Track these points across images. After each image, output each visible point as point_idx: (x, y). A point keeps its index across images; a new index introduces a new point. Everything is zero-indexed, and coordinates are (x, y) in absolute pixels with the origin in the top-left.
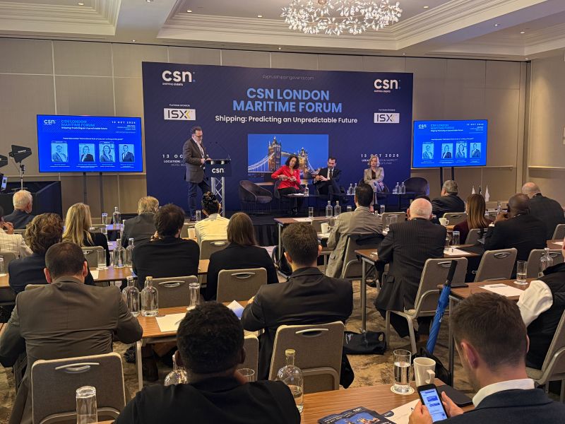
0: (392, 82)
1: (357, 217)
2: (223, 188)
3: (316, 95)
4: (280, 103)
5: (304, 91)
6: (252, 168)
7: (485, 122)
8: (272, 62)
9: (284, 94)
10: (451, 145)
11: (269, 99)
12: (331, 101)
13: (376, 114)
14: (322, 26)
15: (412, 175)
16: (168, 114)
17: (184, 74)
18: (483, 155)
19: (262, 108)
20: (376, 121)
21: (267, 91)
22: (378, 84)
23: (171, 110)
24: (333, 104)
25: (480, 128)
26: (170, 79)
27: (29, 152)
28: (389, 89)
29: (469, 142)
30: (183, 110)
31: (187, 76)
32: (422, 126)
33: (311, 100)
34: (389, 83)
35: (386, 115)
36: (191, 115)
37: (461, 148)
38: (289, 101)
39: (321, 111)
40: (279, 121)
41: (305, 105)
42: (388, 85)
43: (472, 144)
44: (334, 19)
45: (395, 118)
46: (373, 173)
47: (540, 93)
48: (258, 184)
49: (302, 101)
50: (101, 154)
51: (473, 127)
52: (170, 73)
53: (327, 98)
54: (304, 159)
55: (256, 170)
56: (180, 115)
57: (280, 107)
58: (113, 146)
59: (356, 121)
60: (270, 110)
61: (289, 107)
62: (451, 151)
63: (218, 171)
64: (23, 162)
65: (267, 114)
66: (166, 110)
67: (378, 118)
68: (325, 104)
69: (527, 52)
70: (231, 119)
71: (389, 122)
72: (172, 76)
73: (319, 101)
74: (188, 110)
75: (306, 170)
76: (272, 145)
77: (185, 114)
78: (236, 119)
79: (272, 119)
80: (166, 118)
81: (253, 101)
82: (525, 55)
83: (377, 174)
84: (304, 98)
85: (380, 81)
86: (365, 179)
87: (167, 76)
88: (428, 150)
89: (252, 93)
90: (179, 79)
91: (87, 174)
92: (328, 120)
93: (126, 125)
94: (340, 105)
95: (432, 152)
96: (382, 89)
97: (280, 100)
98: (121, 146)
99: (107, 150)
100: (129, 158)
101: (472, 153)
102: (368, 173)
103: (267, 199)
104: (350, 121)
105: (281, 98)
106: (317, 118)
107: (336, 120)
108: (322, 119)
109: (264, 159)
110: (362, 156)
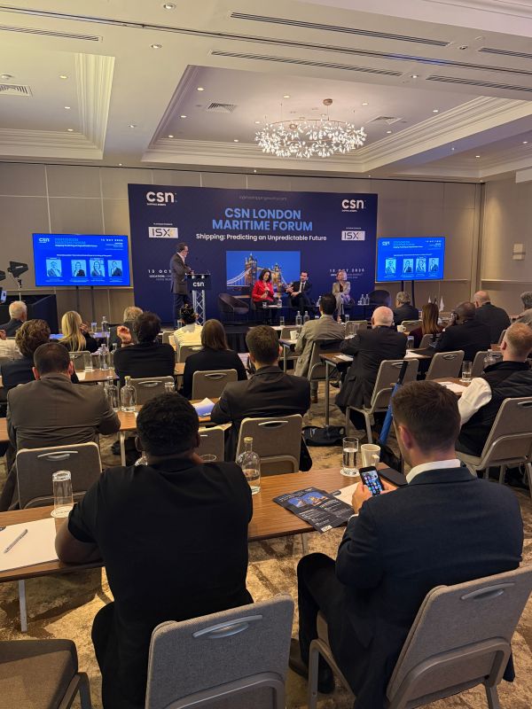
0: (358, 202)
1: (322, 324)
2: (203, 300)
3: (288, 214)
4: (256, 222)
5: (278, 211)
6: (230, 282)
7: (443, 239)
8: (248, 184)
9: (259, 214)
10: (411, 261)
11: (246, 218)
12: (302, 220)
13: (343, 232)
14: (293, 149)
15: (376, 288)
16: (153, 232)
17: (167, 195)
18: (440, 269)
19: (239, 226)
20: (343, 239)
21: (243, 210)
22: (346, 204)
23: (155, 228)
24: (305, 223)
25: (438, 244)
26: (154, 200)
27: (25, 268)
28: (356, 209)
29: (428, 258)
30: (167, 229)
31: (169, 197)
32: (386, 243)
33: (284, 219)
34: (356, 203)
35: (352, 233)
36: (173, 233)
37: (421, 264)
38: (264, 220)
39: (293, 229)
40: (255, 238)
41: (278, 224)
42: (355, 205)
43: (430, 260)
44: (304, 143)
45: (361, 236)
46: (341, 287)
47: (493, 213)
48: (236, 297)
49: (276, 220)
50: (92, 270)
51: (432, 243)
52: (153, 194)
53: (299, 217)
54: (277, 274)
55: (234, 284)
56: (164, 233)
57: (255, 226)
58: (102, 262)
59: (325, 238)
60: (247, 228)
61: (264, 226)
62: (411, 266)
63: (199, 284)
64: (21, 277)
65: (244, 232)
66: (150, 229)
67: (345, 236)
68: (296, 223)
69: (482, 174)
70: (211, 237)
71: (356, 239)
72: (156, 197)
73: (292, 220)
74: (171, 229)
75: (280, 284)
76: (248, 261)
77: (168, 233)
78: (215, 237)
79: (248, 237)
80: (151, 236)
81: (231, 220)
82: (480, 177)
83: (344, 288)
84: (278, 217)
85: (348, 201)
86: (334, 292)
87: (151, 197)
88: (391, 264)
89: (229, 213)
90: (163, 200)
91: (80, 288)
92: (299, 238)
93: (114, 242)
94: (311, 223)
95: (395, 267)
96: (349, 209)
97: (256, 219)
98: (110, 262)
99: (97, 265)
100: (117, 273)
101: (431, 267)
102: (336, 287)
103: (243, 310)
104: (319, 239)
105: (257, 217)
106: (289, 235)
107: (307, 238)
108: (294, 237)
109: (241, 274)
110: (331, 271)
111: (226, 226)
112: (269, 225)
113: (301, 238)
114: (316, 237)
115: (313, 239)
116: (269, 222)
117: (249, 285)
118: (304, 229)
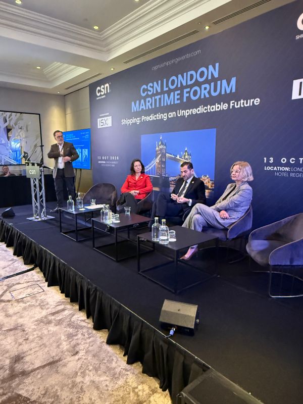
3: (202, 74)
4: (166, 95)
5: (189, 73)
9: (169, 83)
11: (157, 94)
16: (100, 123)
17: (105, 87)
21: (155, 84)
23: (101, 120)
26: (100, 94)
30: (106, 119)
31: (107, 88)
33: (196, 83)
36: (110, 122)
38: (174, 91)
39: (207, 96)
41: (189, 92)
53: (216, 75)
56: (104, 123)
57: (166, 100)
61: (174, 99)
66: (98, 120)
67: (300, 89)
68: (212, 84)
70: (131, 122)
73: (207, 81)
74: (108, 118)
77: (107, 122)
79: (159, 116)
80: (99, 126)
81: (145, 99)
84: (189, 83)
87: (98, 91)
89: (144, 91)
90: (103, 92)
97: (166, 92)
98: (83, 150)
104: (247, 103)
105: (167, 89)
106: (202, 106)
107: (227, 106)
108: (209, 107)
109: (152, 162)
110: (265, 162)
111: (141, 107)
112: (179, 97)
113: (218, 107)
114: (242, 101)
115: (236, 107)
116: (179, 92)
117: (158, 175)
118: (223, 93)
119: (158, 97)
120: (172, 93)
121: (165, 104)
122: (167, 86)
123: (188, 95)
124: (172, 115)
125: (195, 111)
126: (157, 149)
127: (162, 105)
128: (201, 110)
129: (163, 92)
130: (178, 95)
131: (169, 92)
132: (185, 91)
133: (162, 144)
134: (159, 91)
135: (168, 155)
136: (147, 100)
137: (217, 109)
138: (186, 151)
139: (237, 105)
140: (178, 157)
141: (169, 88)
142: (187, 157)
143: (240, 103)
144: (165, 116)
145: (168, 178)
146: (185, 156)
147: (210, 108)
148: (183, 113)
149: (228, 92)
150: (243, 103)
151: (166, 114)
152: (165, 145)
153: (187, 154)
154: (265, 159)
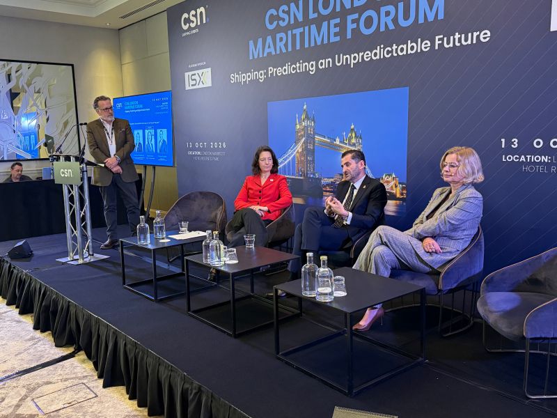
9: (320, 5)
11: (297, 24)
16: (189, 81)
17: (198, 12)
21: (292, 7)
23: (190, 74)
26: (188, 26)
30: (200, 72)
31: (201, 15)
36: (207, 78)
38: (329, 18)
39: (391, 27)
40: (311, 68)
49: (353, 10)
50: (147, 142)
52: (187, 16)
56: (198, 80)
57: (313, 36)
60: (298, 46)
61: (329, 33)
65: (294, 57)
66: (186, 75)
70: (248, 77)
72: (189, 20)
74: (204, 71)
76: (300, 123)
77: (202, 78)
78: (253, 75)
79: (300, 67)
80: (187, 87)
81: (274, 34)
87: (185, 21)
89: (272, 19)
90: (195, 23)
92: (409, 48)
93: (161, 102)
97: (313, 21)
98: (158, 131)
99: (149, 137)
100: (163, 147)
104: (466, 40)
105: (316, 15)
106: (382, 46)
107: (429, 45)
108: (395, 47)
109: (290, 151)
110: (503, 146)
111: (267, 50)
112: (337, 29)
113: (412, 48)
114: (457, 36)
115: (446, 46)
116: (338, 20)
117: (301, 176)
118: (421, 20)
119: (298, 31)
120: (325, 24)
121: (312, 44)
122: (316, 10)
123: (355, 26)
124: (325, 63)
125: (368, 56)
126: (298, 127)
127: (307, 45)
128: (380, 53)
129: (307, 22)
130: (336, 26)
131: (318, 22)
132: (350, 18)
133: (307, 118)
134: (300, 19)
135: (317, 138)
136: (278, 36)
137: (409, 52)
138: (352, 130)
139: (448, 43)
140: (337, 142)
141: (319, 14)
142: (353, 141)
143: (454, 39)
144: (312, 66)
145: (320, 179)
146: (350, 138)
147: (397, 49)
148: (347, 58)
149: (431, 18)
150: (460, 40)
151: (314, 63)
152: (313, 120)
153: (354, 135)
154: (503, 140)
